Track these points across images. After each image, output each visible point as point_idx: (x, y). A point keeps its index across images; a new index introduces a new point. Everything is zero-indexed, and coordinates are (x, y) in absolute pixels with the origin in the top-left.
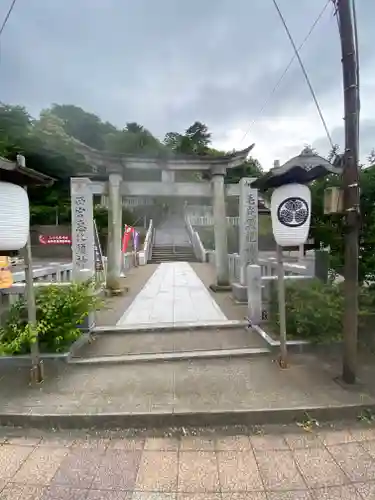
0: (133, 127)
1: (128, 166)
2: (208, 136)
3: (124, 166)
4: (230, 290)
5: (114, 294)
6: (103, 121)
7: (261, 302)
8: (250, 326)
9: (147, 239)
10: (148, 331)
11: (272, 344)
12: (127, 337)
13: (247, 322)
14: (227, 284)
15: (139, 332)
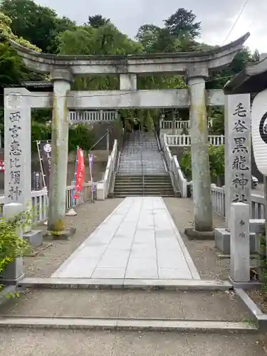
0: (96, 21)
1: (77, 70)
2: (196, 26)
3: (71, 71)
4: (212, 238)
5: (56, 237)
6: (60, 16)
7: (248, 256)
8: (231, 289)
9: (108, 165)
10: (91, 288)
11: (259, 318)
12: (63, 294)
13: (227, 284)
14: (210, 228)
15: (79, 288)
